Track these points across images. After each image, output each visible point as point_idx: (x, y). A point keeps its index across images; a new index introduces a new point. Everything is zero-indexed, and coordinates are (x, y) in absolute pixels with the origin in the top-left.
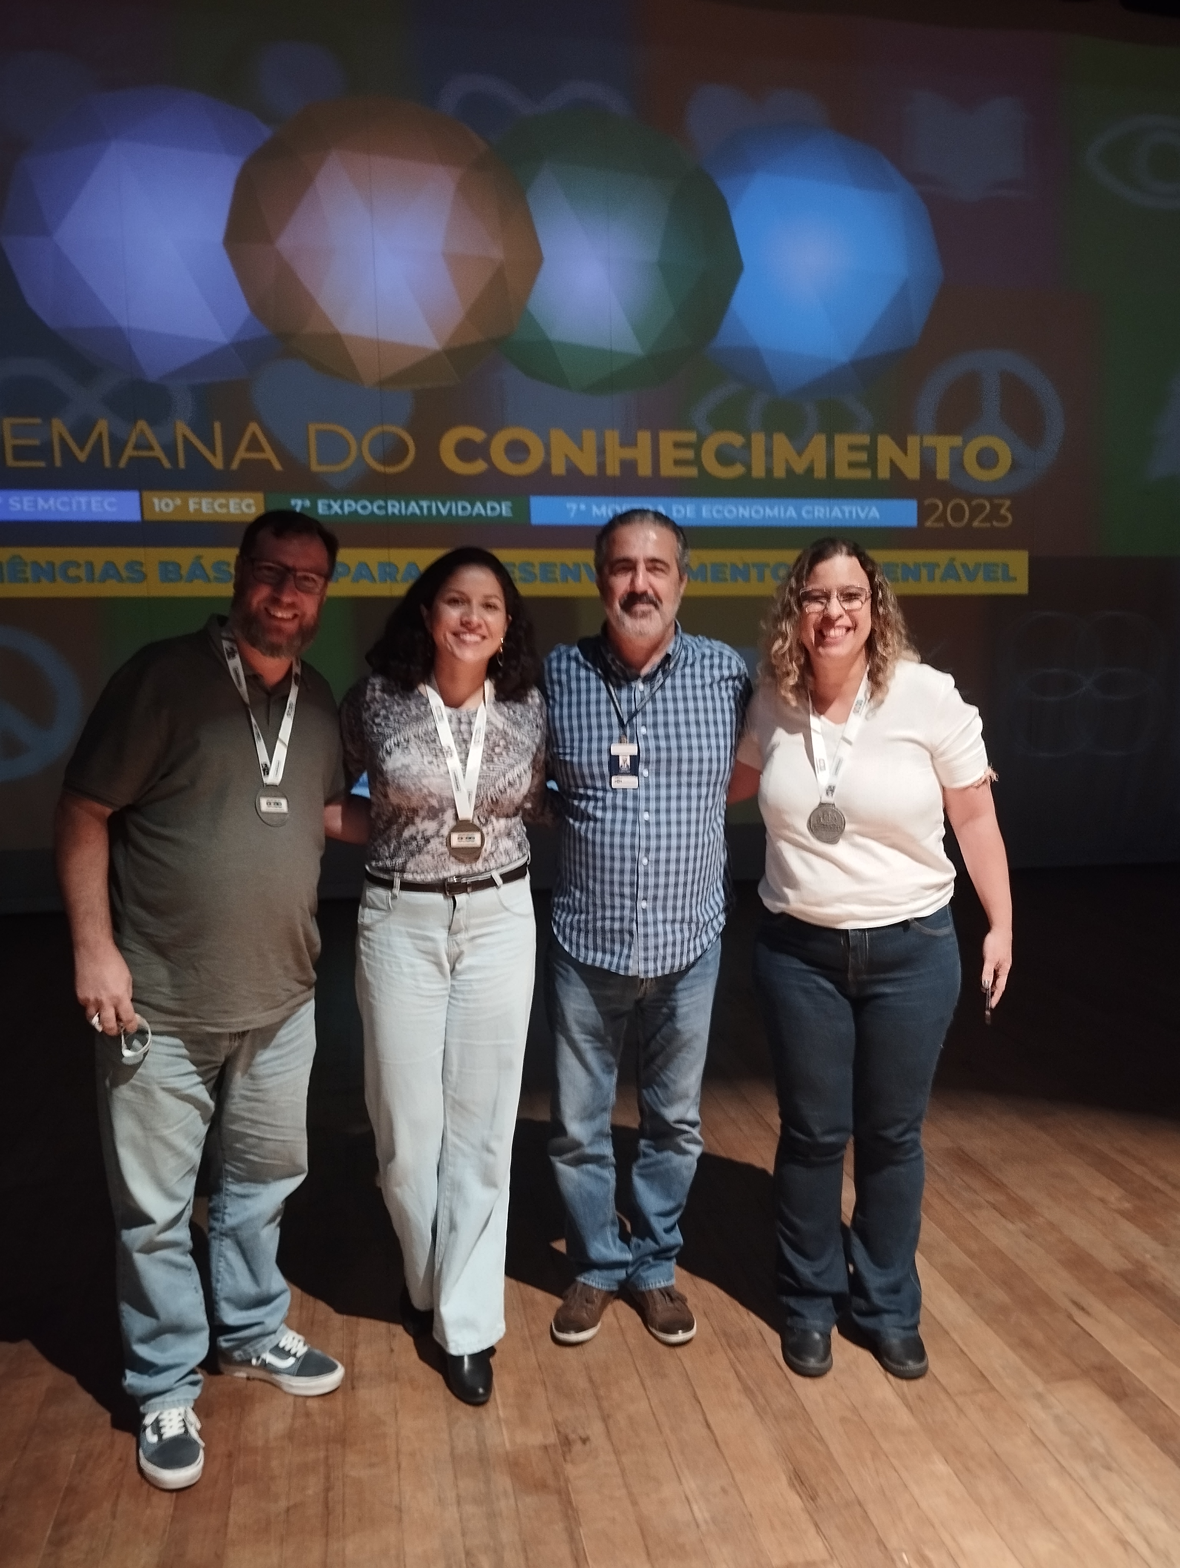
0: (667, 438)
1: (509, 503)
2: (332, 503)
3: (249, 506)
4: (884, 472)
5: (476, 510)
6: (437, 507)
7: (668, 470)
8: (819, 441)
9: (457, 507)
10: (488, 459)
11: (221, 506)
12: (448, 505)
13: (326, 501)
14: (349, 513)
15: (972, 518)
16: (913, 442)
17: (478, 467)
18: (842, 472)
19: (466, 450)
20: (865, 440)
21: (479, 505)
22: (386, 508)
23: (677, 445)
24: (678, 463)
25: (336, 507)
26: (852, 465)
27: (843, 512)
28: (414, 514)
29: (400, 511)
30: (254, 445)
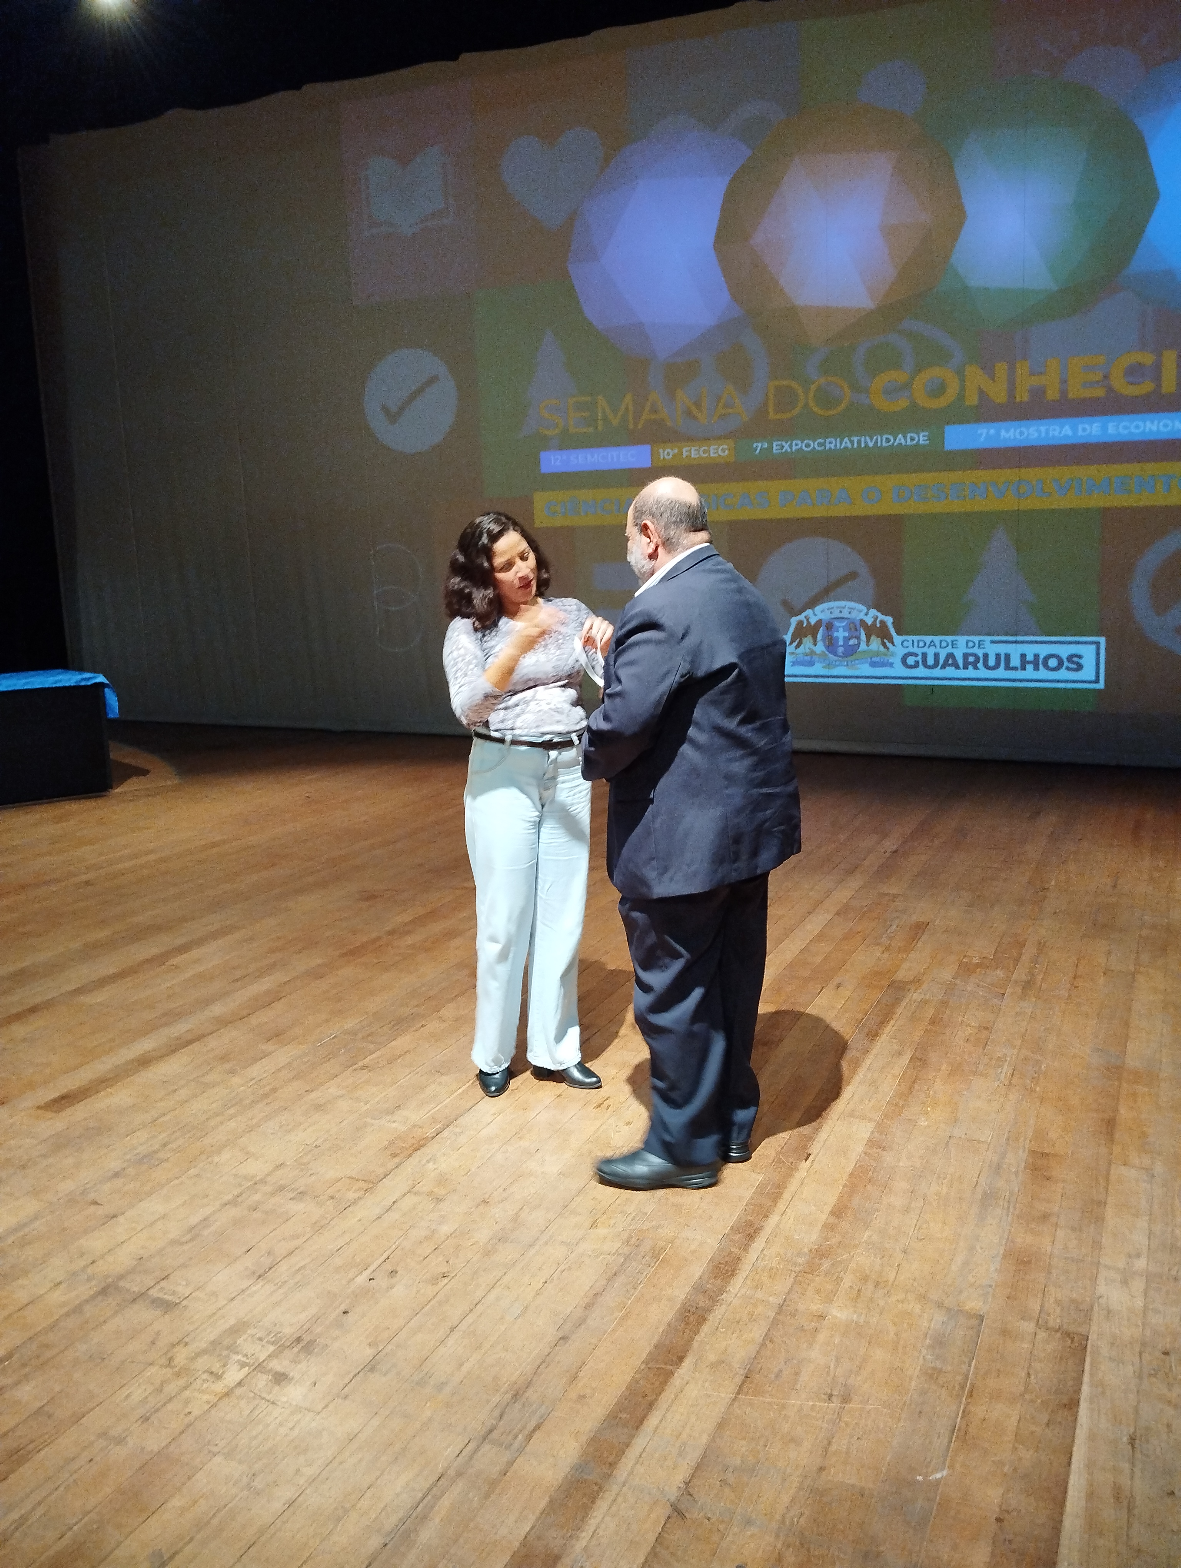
0: (1076, 363)
1: (927, 434)
2: (784, 443)
3: (723, 451)
5: (897, 441)
6: (866, 443)
7: (1075, 392)
9: (881, 440)
10: (910, 396)
11: (703, 452)
12: (875, 437)
13: (779, 443)
14: (796, 450)
17: (902, 403)
19: (891, 391)
21: (900, 436)
22: (823, 444)
23: (1086, 368)
24: (1086, 384)
25: (786, 446)
28: (846, 448)
29: (836, 446)
30: (730, 403)
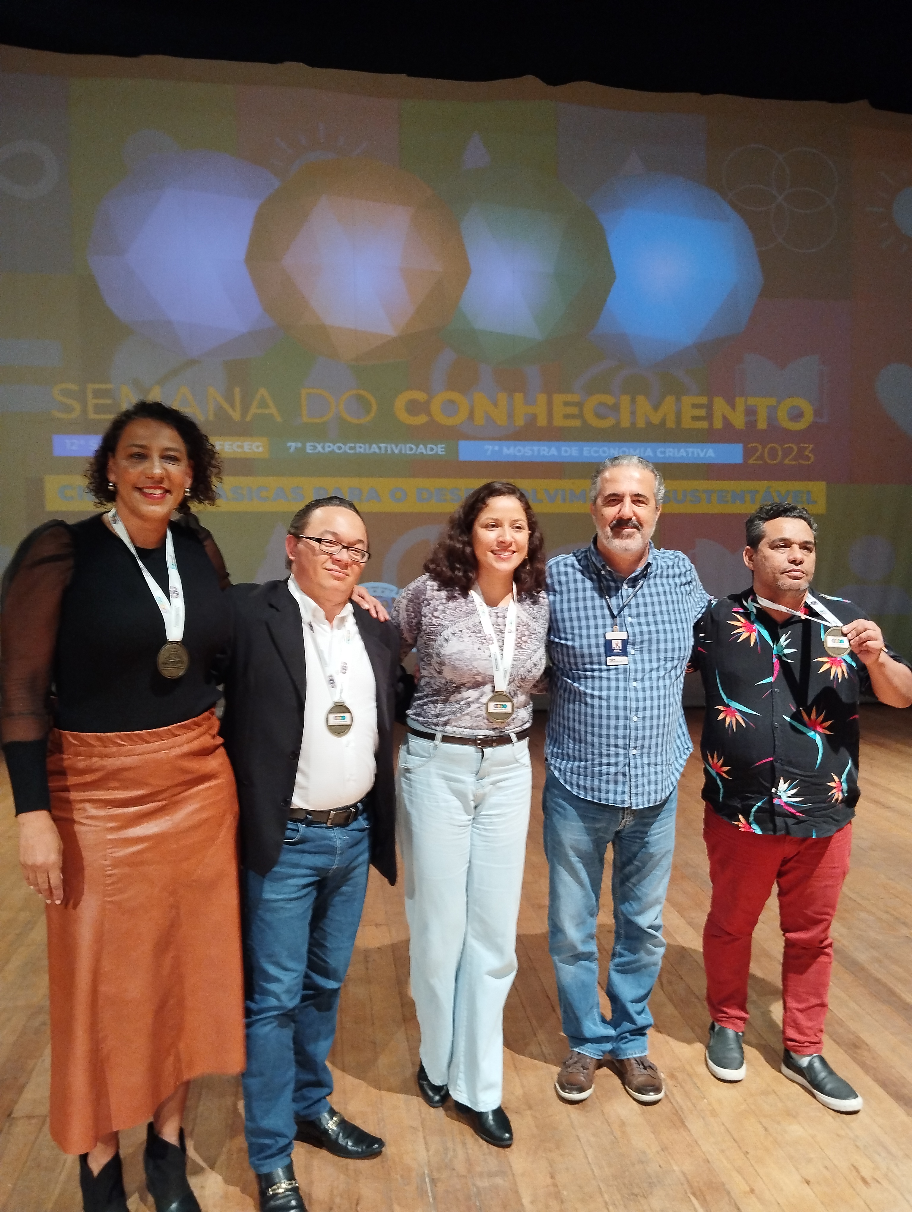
0: (559, 399)
1: (443, 446)
2: (317, 445)
3: (258, 447)
4: (718, 424)
5: (419, 450)
6: (392, 450)
7: (558, 421)
8: (670, 402)
9: (405, 449)
10: (429, 414)
11: (238, 447)
12: (400, 447)
13: (312, 444)
14: (329, 452)
15: (784, 457)
16: (740, 402)
17: (422, 419)
18: (687, 423)
19: (413, 407)
20: (703, 400)
21: (421, 446)
22: (354, 448)
23: (567, 404)
24: (567, 417)
25: (319, 448)
26: (695, 418)
27: (687, 452)
28: (374, 453)
29: (365, 451)
30: (263, 404)
